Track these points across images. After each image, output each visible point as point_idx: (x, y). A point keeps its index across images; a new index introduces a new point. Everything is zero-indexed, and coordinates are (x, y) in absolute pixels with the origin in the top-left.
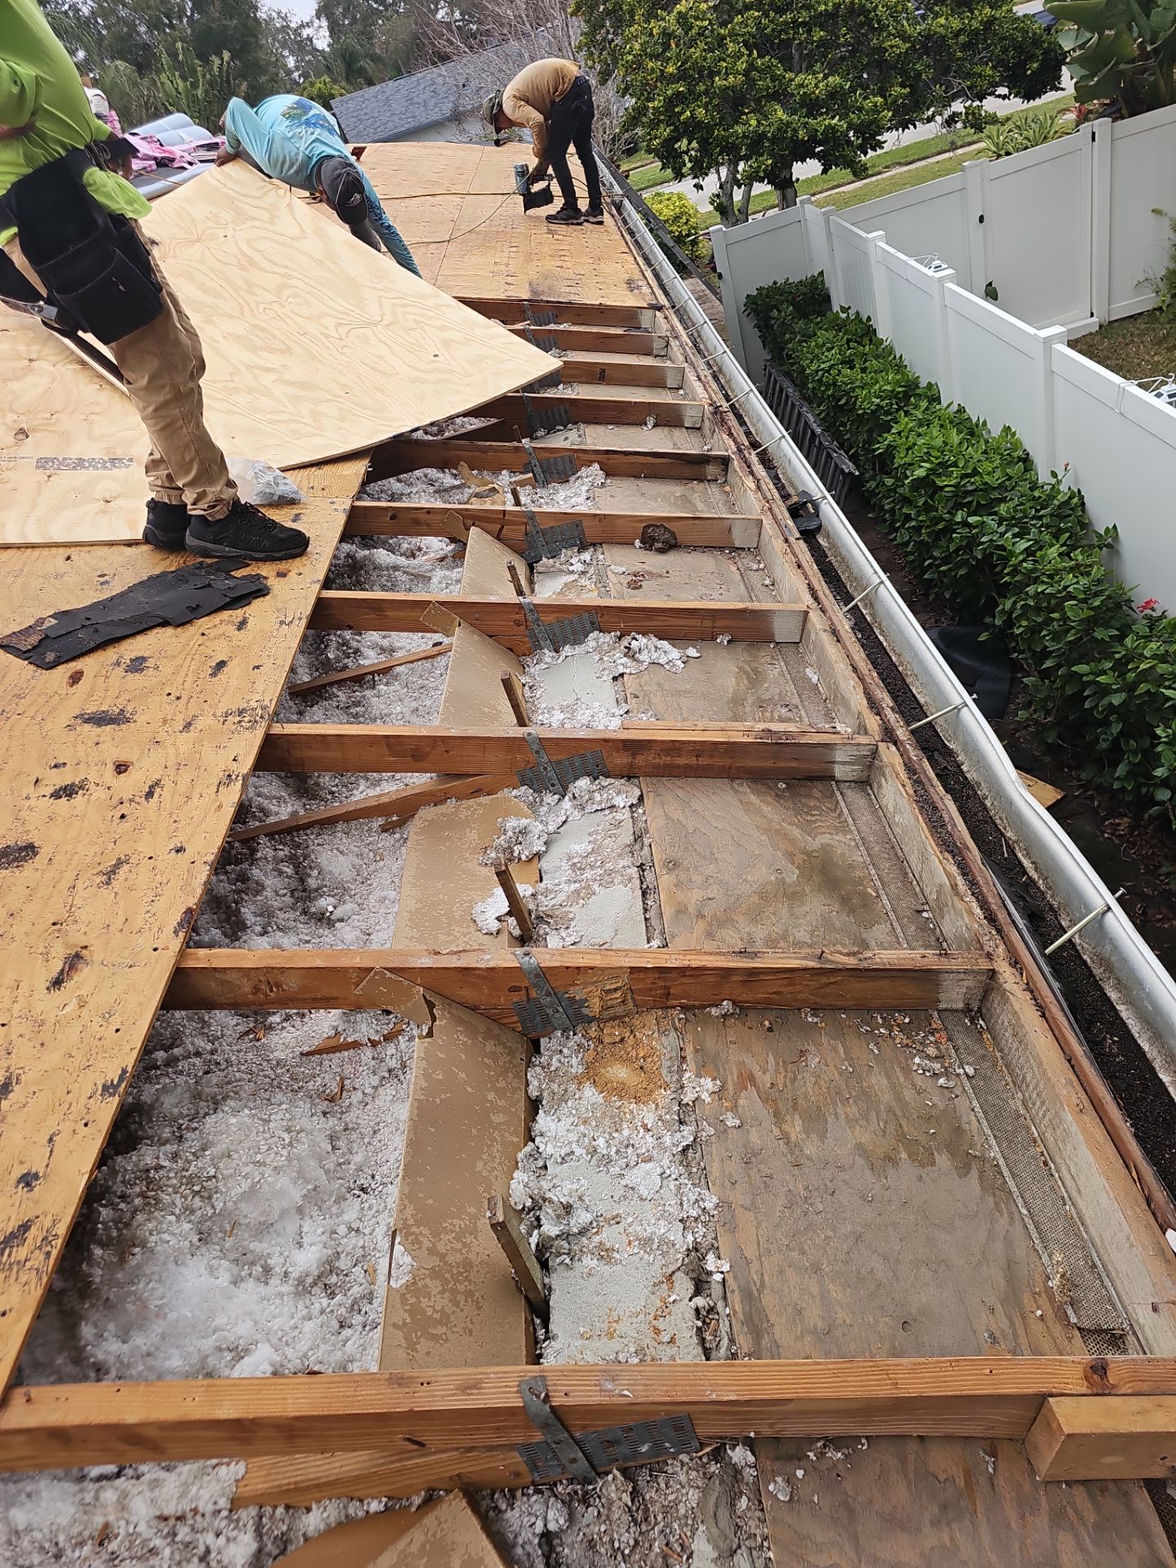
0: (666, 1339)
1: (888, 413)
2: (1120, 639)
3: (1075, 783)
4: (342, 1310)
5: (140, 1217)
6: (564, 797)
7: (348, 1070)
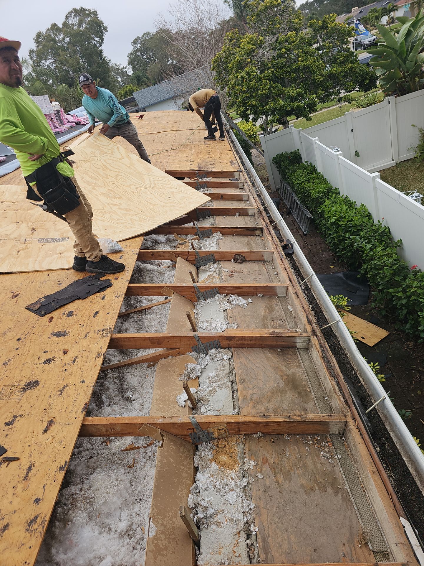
0: (237, 555)
1: (322, 198)
2: (404, 280)
3: (393, 329)
4: (134, 543)
5: (71, 512)
6: (207, 355)
7: (136, 456)
